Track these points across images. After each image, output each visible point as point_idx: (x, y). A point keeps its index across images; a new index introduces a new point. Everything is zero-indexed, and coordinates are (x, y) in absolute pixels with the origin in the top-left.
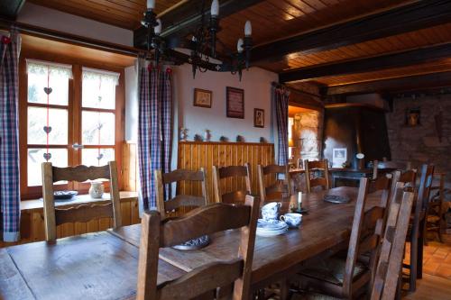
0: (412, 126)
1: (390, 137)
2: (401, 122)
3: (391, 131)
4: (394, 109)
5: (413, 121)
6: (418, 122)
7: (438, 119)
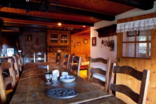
0: (29, 41)
1: (22, 44)
2: (26, 39)
3: (23, 42)
4: (23, 34)
5: (30, 39)
6: (31, 40)
7: (37, 39)
